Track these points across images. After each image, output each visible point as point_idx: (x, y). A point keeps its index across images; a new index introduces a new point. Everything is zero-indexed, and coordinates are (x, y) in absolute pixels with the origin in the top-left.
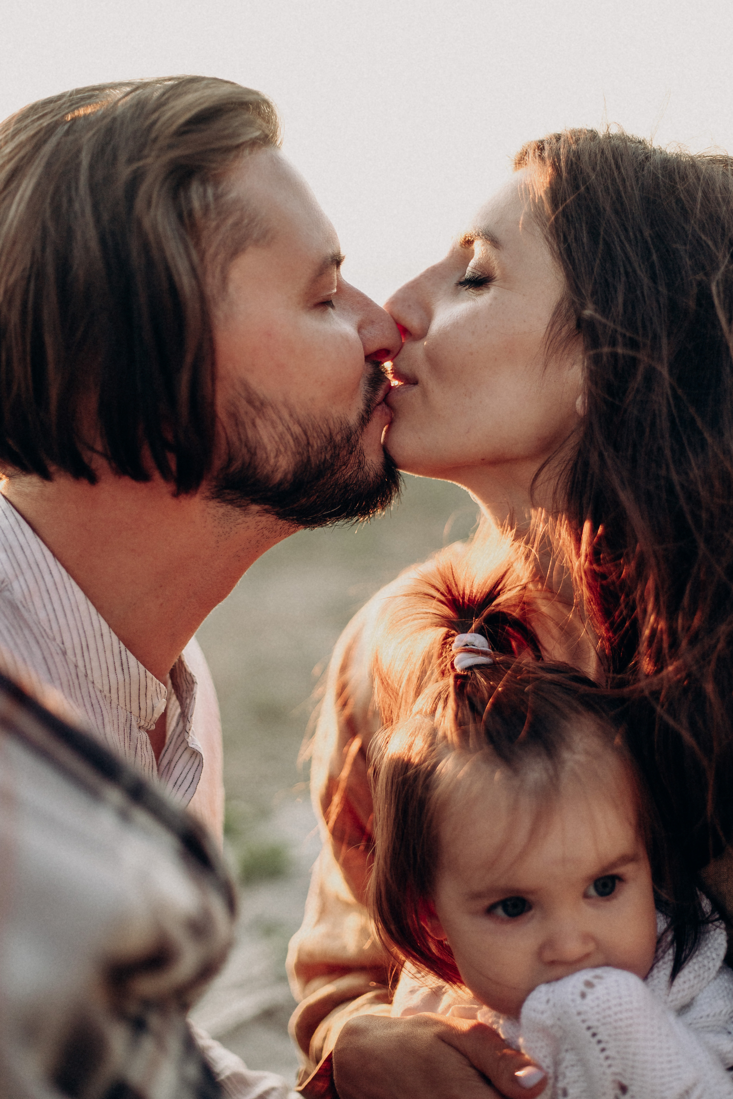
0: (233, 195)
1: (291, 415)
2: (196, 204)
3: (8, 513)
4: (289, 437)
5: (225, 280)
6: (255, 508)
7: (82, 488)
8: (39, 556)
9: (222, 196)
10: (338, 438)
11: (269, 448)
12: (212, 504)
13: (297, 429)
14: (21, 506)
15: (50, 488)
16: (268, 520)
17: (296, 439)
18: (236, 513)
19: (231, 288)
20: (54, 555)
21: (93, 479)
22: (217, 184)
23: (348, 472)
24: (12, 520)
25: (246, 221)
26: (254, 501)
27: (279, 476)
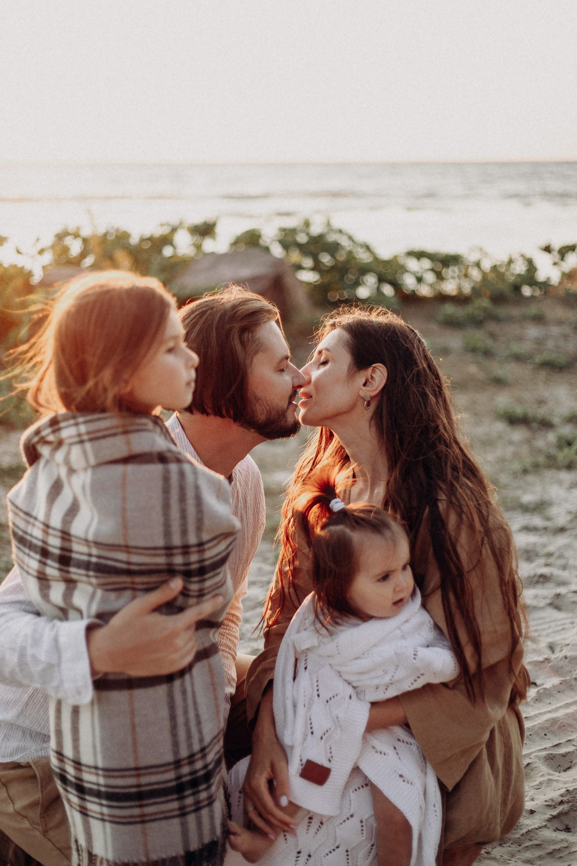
0: (257, 337)
1: (266, 403)
2: (246, 338)
3: (176, 422)
4: (265, 410)
5: (252, 362)
6: (252, 430)
7: (204, 417)
8: (182, 436)
9: (254, 336)
10: (280, 413)
11: (259, 412)
12: (240, 427)
13: (268, 408)
14: (181, 421)
15: (193, 417)
16: (256, 435)
17: (267, 411)
18: (246, 431)
19: (253, 364)
20: (187, 436)
21: (208, 414)
22: (252, 334)
23: (283, 423)
24: (177, 424)
25: (260, 345)
26: (253, 428)
27: (260, 421)
